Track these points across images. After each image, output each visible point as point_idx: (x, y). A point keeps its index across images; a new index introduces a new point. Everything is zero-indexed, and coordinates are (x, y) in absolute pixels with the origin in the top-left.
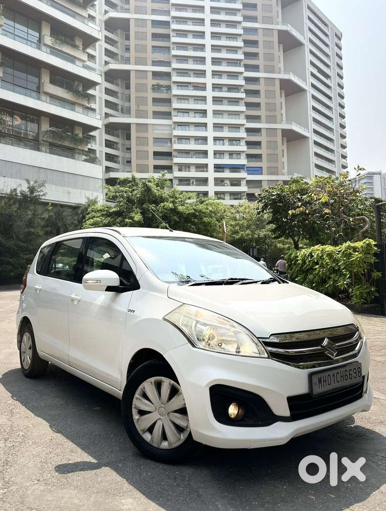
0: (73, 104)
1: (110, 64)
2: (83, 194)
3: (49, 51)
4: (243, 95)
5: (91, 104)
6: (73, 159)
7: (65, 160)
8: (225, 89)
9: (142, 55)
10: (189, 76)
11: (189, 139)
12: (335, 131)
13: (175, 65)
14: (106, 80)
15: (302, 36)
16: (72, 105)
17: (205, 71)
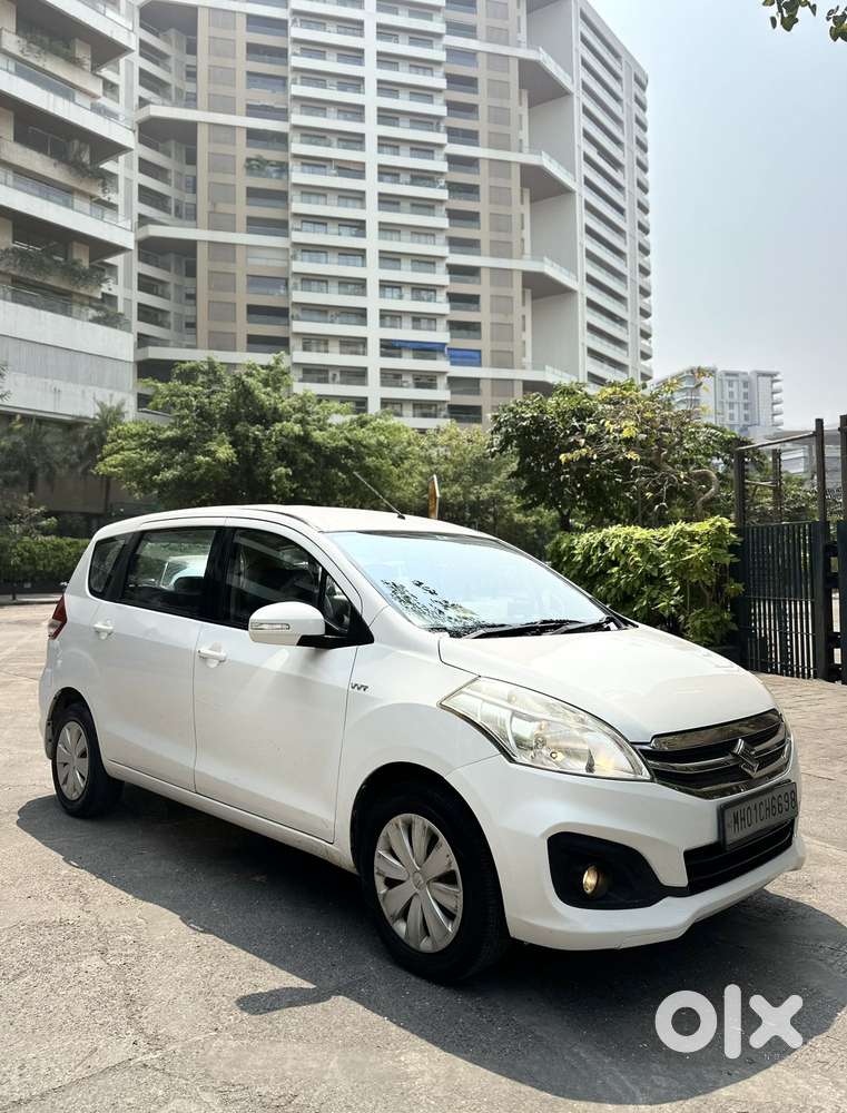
0: (70, 191)
1: (151, 106)
2: (89, 395)
3: (12, 67)
4: (443, 194)
5: (110, 195)
6: (66, 315)
7: (48, 317)
8: (405, 177)
9: (223, 90)
10: (329, 145)
11: (326, 282)
12: (629, 281)
13: (298, 118)
14: (142, 141)
15: (567, 76)
16: (64, 193)
17: (363, 135)
